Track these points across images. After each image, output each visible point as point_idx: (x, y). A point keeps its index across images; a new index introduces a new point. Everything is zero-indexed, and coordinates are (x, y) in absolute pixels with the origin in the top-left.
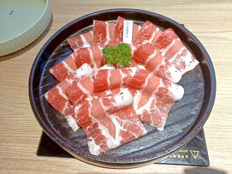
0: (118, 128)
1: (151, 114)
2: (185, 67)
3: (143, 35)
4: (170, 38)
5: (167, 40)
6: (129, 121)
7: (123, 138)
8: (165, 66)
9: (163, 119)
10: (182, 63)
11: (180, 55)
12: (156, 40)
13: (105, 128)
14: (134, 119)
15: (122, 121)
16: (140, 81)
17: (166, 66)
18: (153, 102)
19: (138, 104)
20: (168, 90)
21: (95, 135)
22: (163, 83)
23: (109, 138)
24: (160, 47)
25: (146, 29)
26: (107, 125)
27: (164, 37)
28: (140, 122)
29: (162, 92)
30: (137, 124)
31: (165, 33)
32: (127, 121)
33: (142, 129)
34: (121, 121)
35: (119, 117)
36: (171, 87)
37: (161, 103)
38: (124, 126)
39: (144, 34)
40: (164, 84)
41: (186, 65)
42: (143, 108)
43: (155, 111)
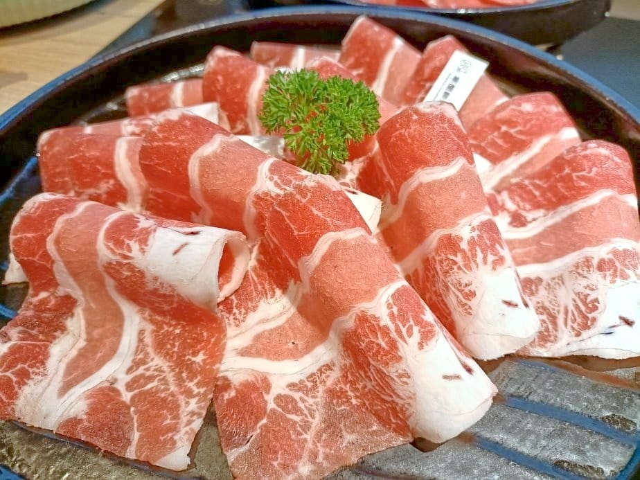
0: (115, 370)
1: (273, 411)
2: (586, 327)
3: (500, 128)
4: (592, 174)
5: (575, 178)
6: (170, 377)
7: (87, 414)
8: (464, 245)
9: (295, 469)
10: (585, 303)
11: (595, 262)
12: (538, 167)
13: (84, 336)
14: (196, 381)
15: (152, 355)
16: (296, 233)
17: (472, 249)
18: (320, 370)
19: (258, 338)
20: (397, 349)
21: (34, 332)
22: (391, 301)
23: (51, 376)
24: (535, 197)
25: (521, 112)
26: (96, 333)
27: (570, 163)
28: (200, 408)
29: (367, 340)
30: (183, 403)
31: (586, 148)
32: (165, 368)
33: (176, 438)
34: (147, 354)
35: (156, 333)
36: (421, 346)
37: (354, 401)
38: (136, 377)
39: (504, 128)
40: (395, 310)
41: (594, 320)
42: (262, 365)
43: (297, 411)
